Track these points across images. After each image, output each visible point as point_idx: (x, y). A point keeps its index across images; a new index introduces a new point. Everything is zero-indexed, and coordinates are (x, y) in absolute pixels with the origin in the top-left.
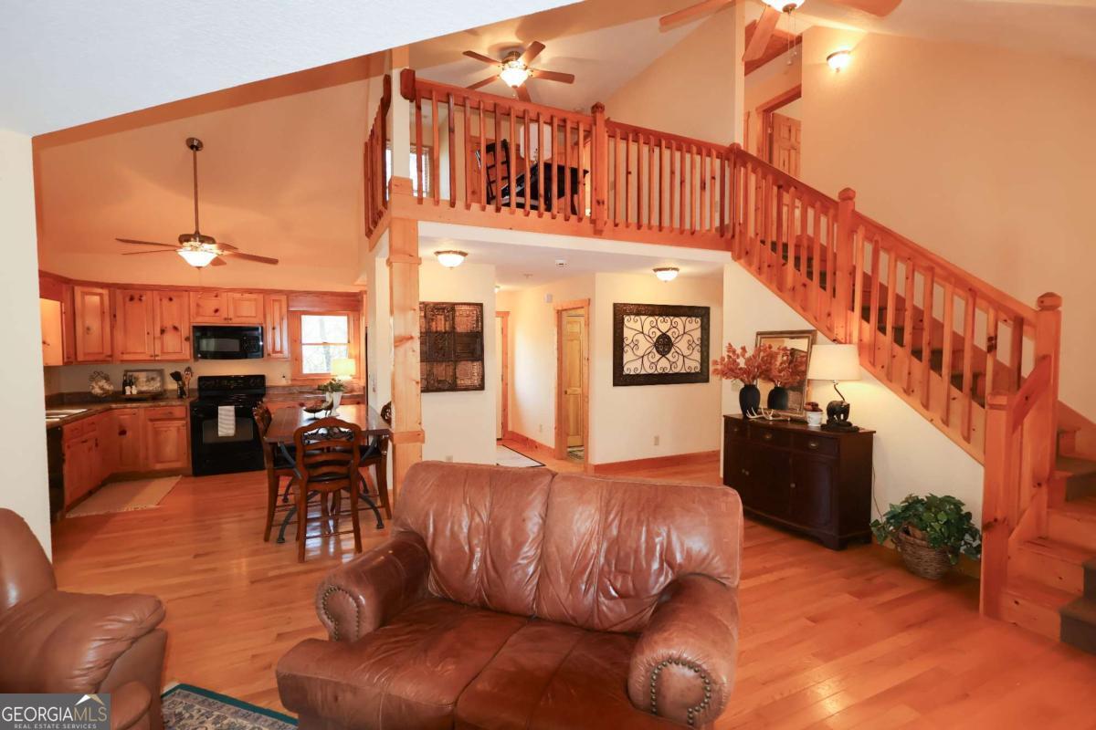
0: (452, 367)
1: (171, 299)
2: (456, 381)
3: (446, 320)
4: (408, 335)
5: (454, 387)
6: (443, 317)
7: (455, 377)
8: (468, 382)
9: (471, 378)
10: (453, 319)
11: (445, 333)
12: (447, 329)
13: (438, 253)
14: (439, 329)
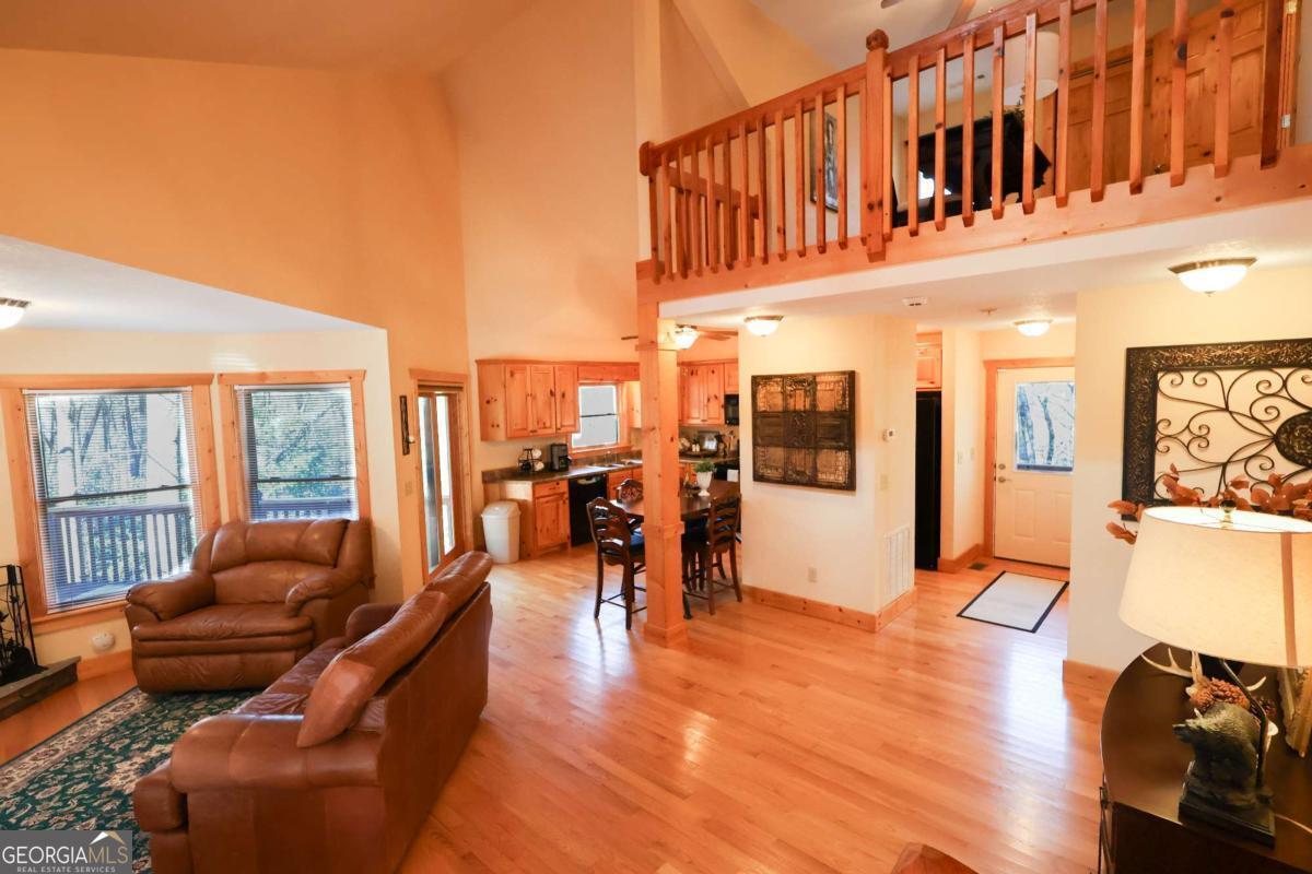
0: (812, 456)
1: (713, 372)
2: (817, 476)
3: (806, 396)
4: (651, 426)
5: (813, 483)
6: (802, 392)
7: (815, 469)
8: (832, 478)
9: (835, 474)
10: (815, 394)
11: (805, 412)
12: (808, 407)
13: (749, 319)
14: (797, 408)
